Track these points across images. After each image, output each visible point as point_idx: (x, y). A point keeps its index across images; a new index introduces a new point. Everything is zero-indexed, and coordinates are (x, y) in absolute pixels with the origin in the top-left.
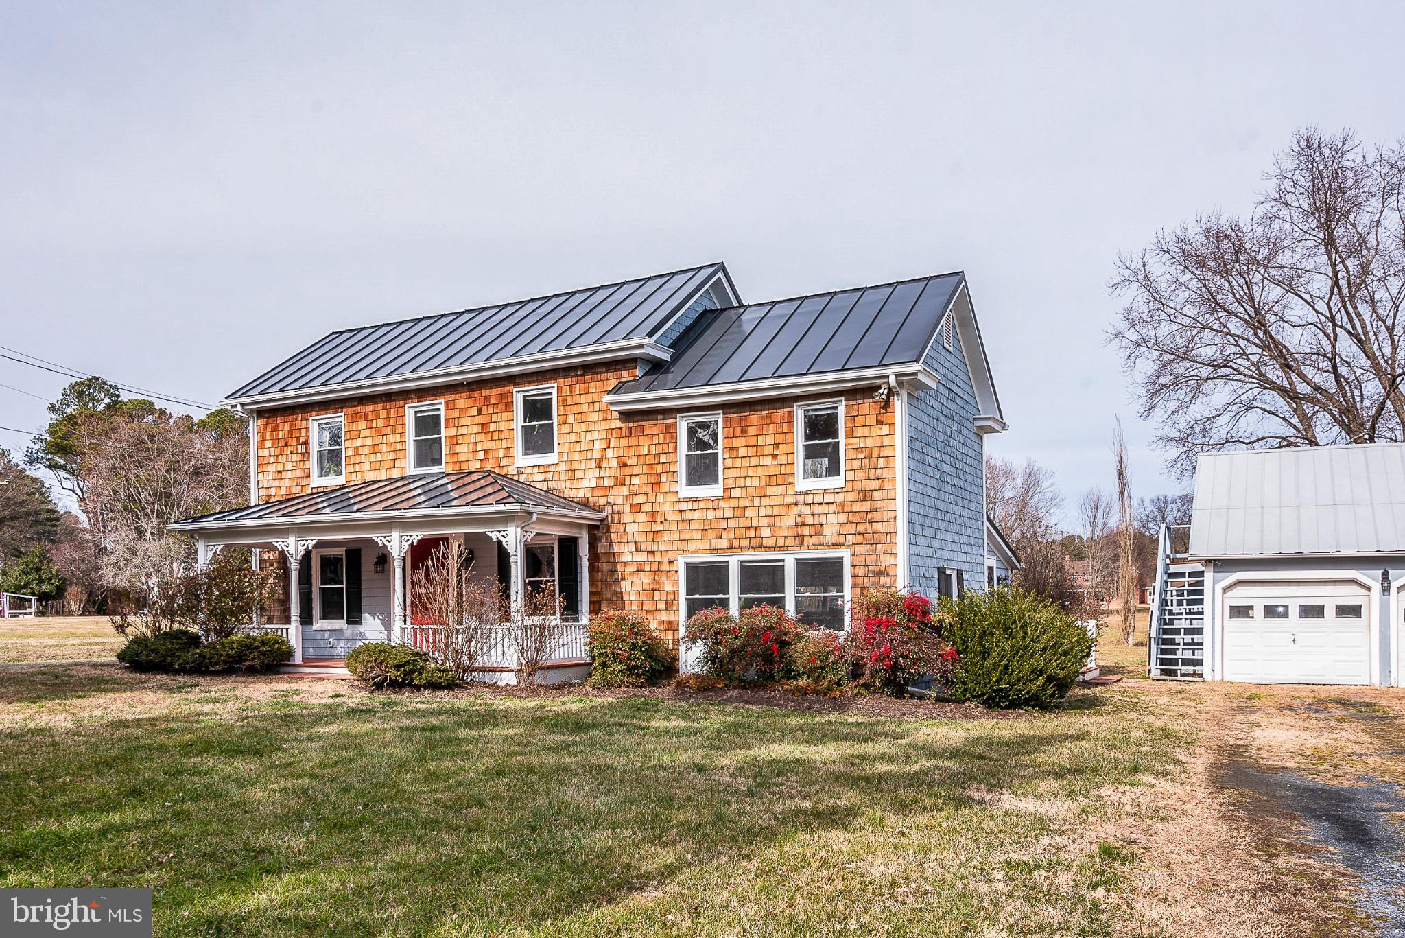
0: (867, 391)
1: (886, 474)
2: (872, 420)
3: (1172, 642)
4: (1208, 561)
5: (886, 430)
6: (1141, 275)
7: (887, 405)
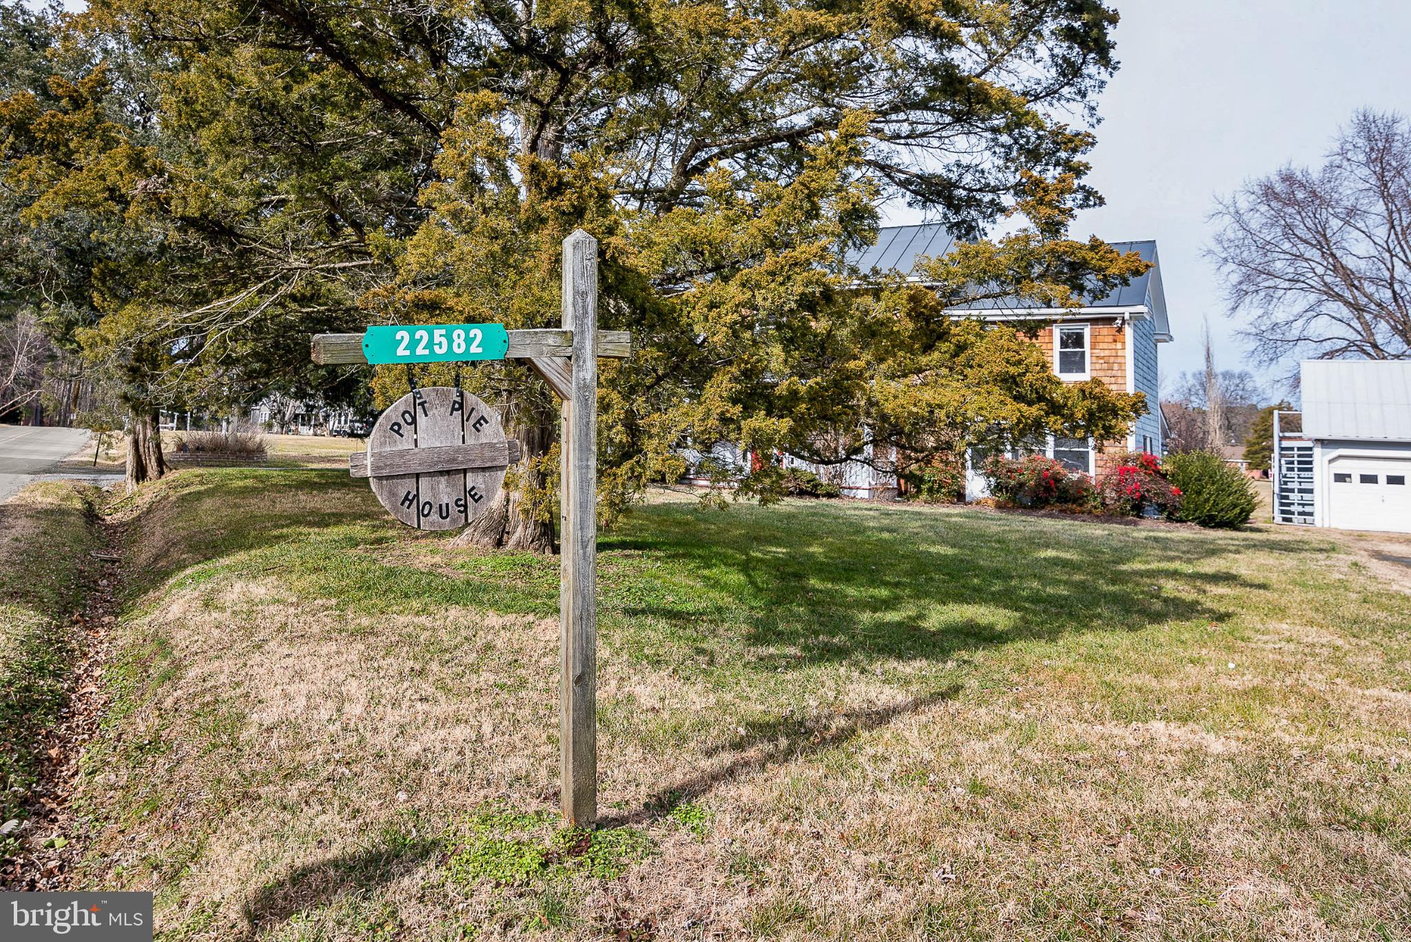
0: (1109, 320)
1: (1119, 373)
2: (1110, 339)
3: (1287, 497)
4: (1317, 440)
5: (1119, 346)
6: (1232, 210)
7: (1120, 330)
